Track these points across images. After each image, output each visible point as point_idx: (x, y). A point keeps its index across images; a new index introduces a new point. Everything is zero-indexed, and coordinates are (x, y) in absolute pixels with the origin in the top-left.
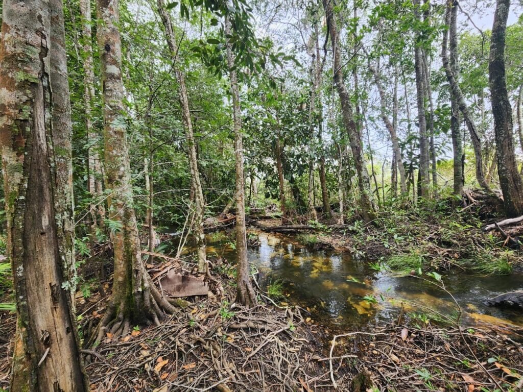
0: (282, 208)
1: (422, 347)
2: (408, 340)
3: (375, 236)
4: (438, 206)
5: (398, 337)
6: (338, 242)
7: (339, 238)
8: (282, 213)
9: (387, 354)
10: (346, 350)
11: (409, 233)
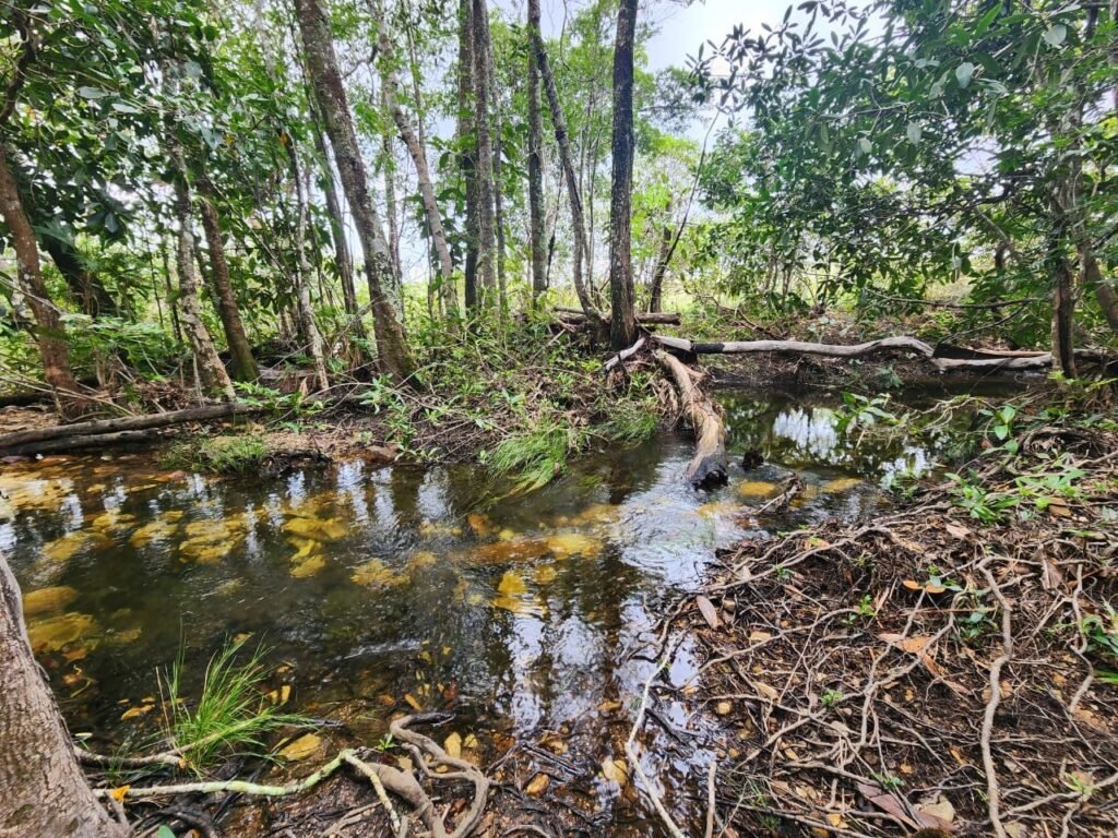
2: (723, 623)
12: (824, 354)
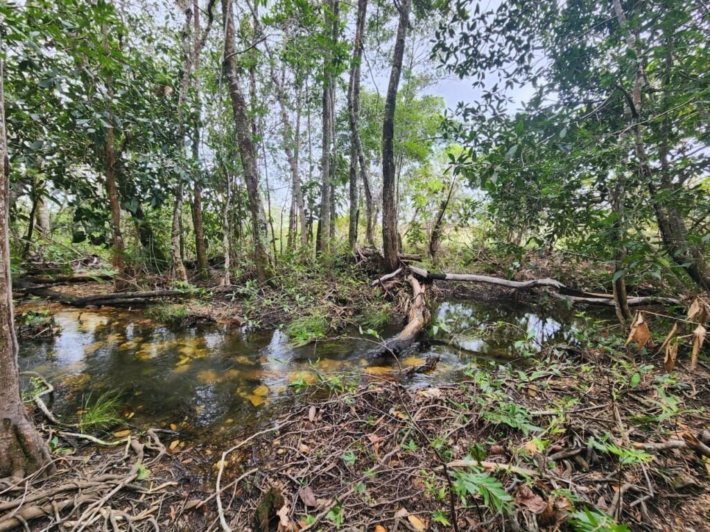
0: (116, 262)
1: (331, 421)
2: (316, 420)
3: (272, 300)
4: (336, 262)
5: (305, 420)
6: (221, 312)
7: (223, 306)
8: (117, 271)
9: (295, 447)
10: (241, 466)
11: (310, 293)
12: (476, 282)
